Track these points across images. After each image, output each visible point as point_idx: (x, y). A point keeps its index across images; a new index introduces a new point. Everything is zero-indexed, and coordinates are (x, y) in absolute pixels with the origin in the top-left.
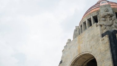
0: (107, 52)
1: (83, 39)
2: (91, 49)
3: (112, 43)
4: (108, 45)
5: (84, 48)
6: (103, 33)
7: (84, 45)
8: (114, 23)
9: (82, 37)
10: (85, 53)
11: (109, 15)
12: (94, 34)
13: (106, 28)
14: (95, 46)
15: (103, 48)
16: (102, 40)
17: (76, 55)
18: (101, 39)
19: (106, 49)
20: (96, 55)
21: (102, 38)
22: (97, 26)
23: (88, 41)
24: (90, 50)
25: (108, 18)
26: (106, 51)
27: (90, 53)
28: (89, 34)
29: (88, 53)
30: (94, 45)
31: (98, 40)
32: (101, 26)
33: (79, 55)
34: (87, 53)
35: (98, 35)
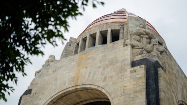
0: (138, 94)
1: (88, 61)
2: (104, 81)
3: (151, 81)
4: (143, 82)
5: (89, 76)
6: (135, 60)
7: (90, 73)
8: (155, 49)
9: (89, 57)
10: (88, 86)
11: (147, 34)
12: (115, 58)
13: (142, 53)
14: (114, 79)
15: (132, 86)
16: (131, 72)
17: (67, 86)
18: (129, 69)
19: (138, 89)
20: (113, 96)
21: (132, 69)
22: (125, 45)
23: (99, 67)
24: (102, 84)
25: (145, 39)
26: (136, 92)
27: (100, 89)
28: (105, 56)
29: (96, 87)
30: (111, 77)
31: (122, 70)
32: (133, 47)
33: (74, 88)
34: (92, 86)
35: (124, 60)
